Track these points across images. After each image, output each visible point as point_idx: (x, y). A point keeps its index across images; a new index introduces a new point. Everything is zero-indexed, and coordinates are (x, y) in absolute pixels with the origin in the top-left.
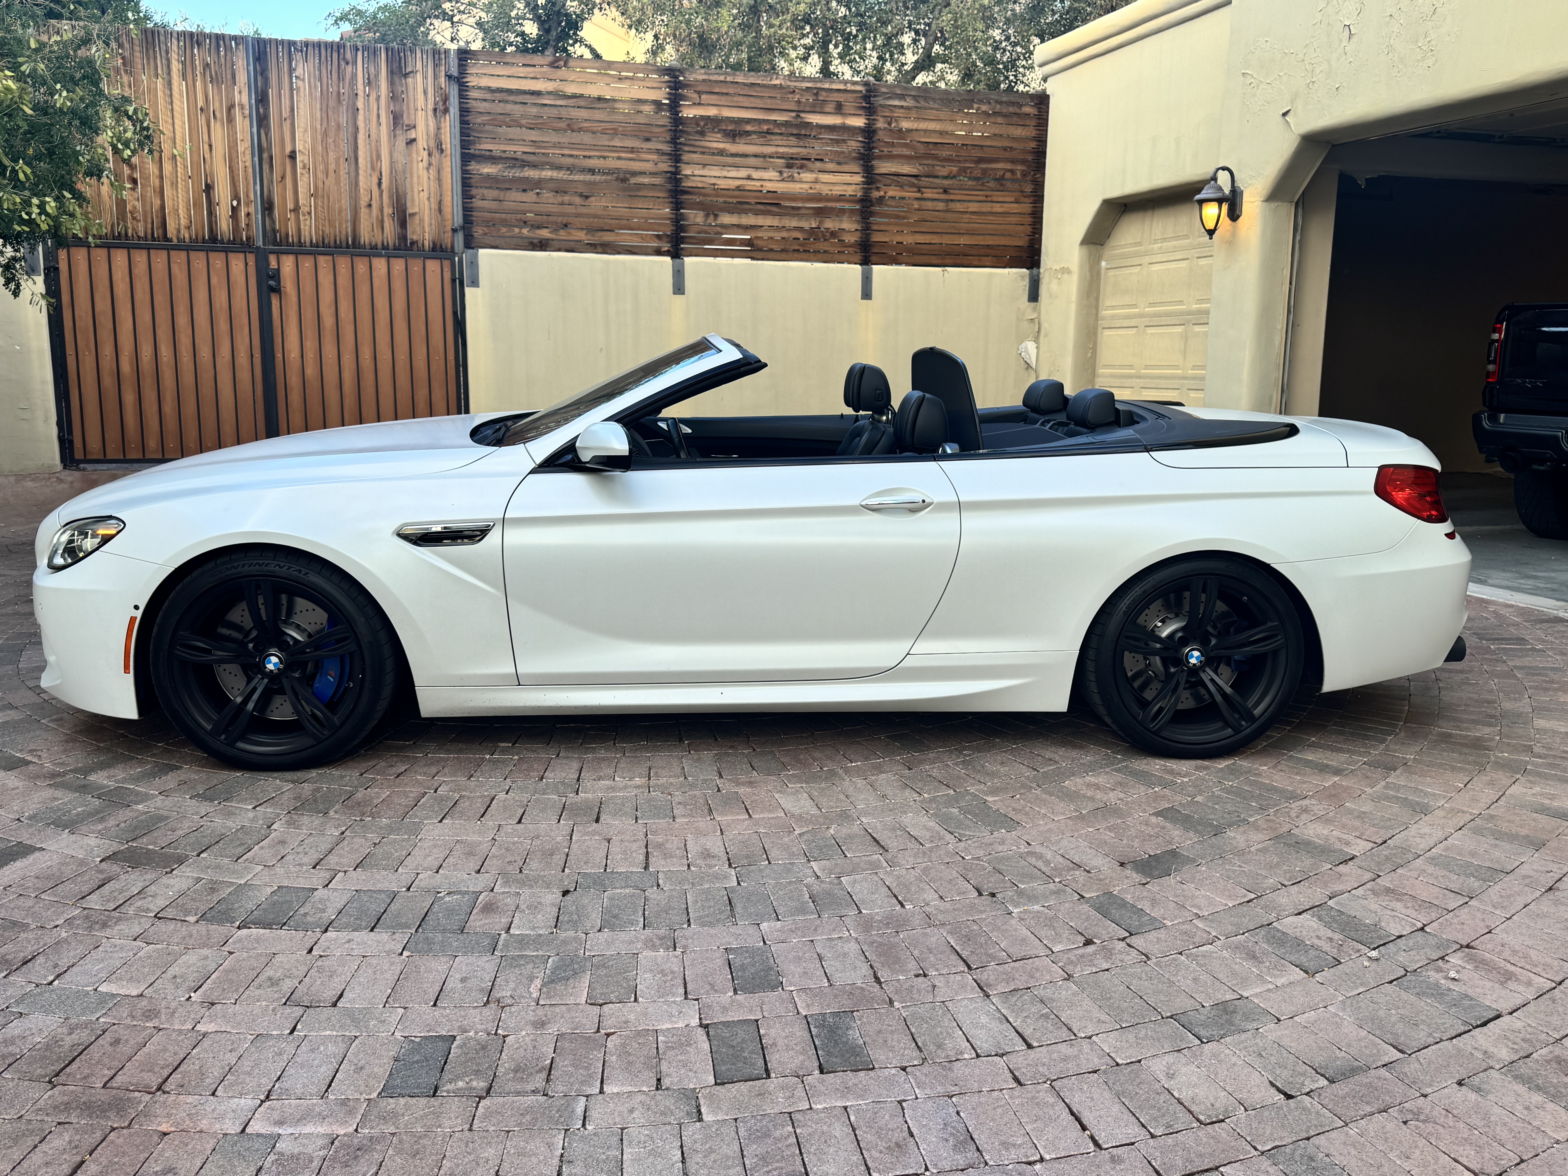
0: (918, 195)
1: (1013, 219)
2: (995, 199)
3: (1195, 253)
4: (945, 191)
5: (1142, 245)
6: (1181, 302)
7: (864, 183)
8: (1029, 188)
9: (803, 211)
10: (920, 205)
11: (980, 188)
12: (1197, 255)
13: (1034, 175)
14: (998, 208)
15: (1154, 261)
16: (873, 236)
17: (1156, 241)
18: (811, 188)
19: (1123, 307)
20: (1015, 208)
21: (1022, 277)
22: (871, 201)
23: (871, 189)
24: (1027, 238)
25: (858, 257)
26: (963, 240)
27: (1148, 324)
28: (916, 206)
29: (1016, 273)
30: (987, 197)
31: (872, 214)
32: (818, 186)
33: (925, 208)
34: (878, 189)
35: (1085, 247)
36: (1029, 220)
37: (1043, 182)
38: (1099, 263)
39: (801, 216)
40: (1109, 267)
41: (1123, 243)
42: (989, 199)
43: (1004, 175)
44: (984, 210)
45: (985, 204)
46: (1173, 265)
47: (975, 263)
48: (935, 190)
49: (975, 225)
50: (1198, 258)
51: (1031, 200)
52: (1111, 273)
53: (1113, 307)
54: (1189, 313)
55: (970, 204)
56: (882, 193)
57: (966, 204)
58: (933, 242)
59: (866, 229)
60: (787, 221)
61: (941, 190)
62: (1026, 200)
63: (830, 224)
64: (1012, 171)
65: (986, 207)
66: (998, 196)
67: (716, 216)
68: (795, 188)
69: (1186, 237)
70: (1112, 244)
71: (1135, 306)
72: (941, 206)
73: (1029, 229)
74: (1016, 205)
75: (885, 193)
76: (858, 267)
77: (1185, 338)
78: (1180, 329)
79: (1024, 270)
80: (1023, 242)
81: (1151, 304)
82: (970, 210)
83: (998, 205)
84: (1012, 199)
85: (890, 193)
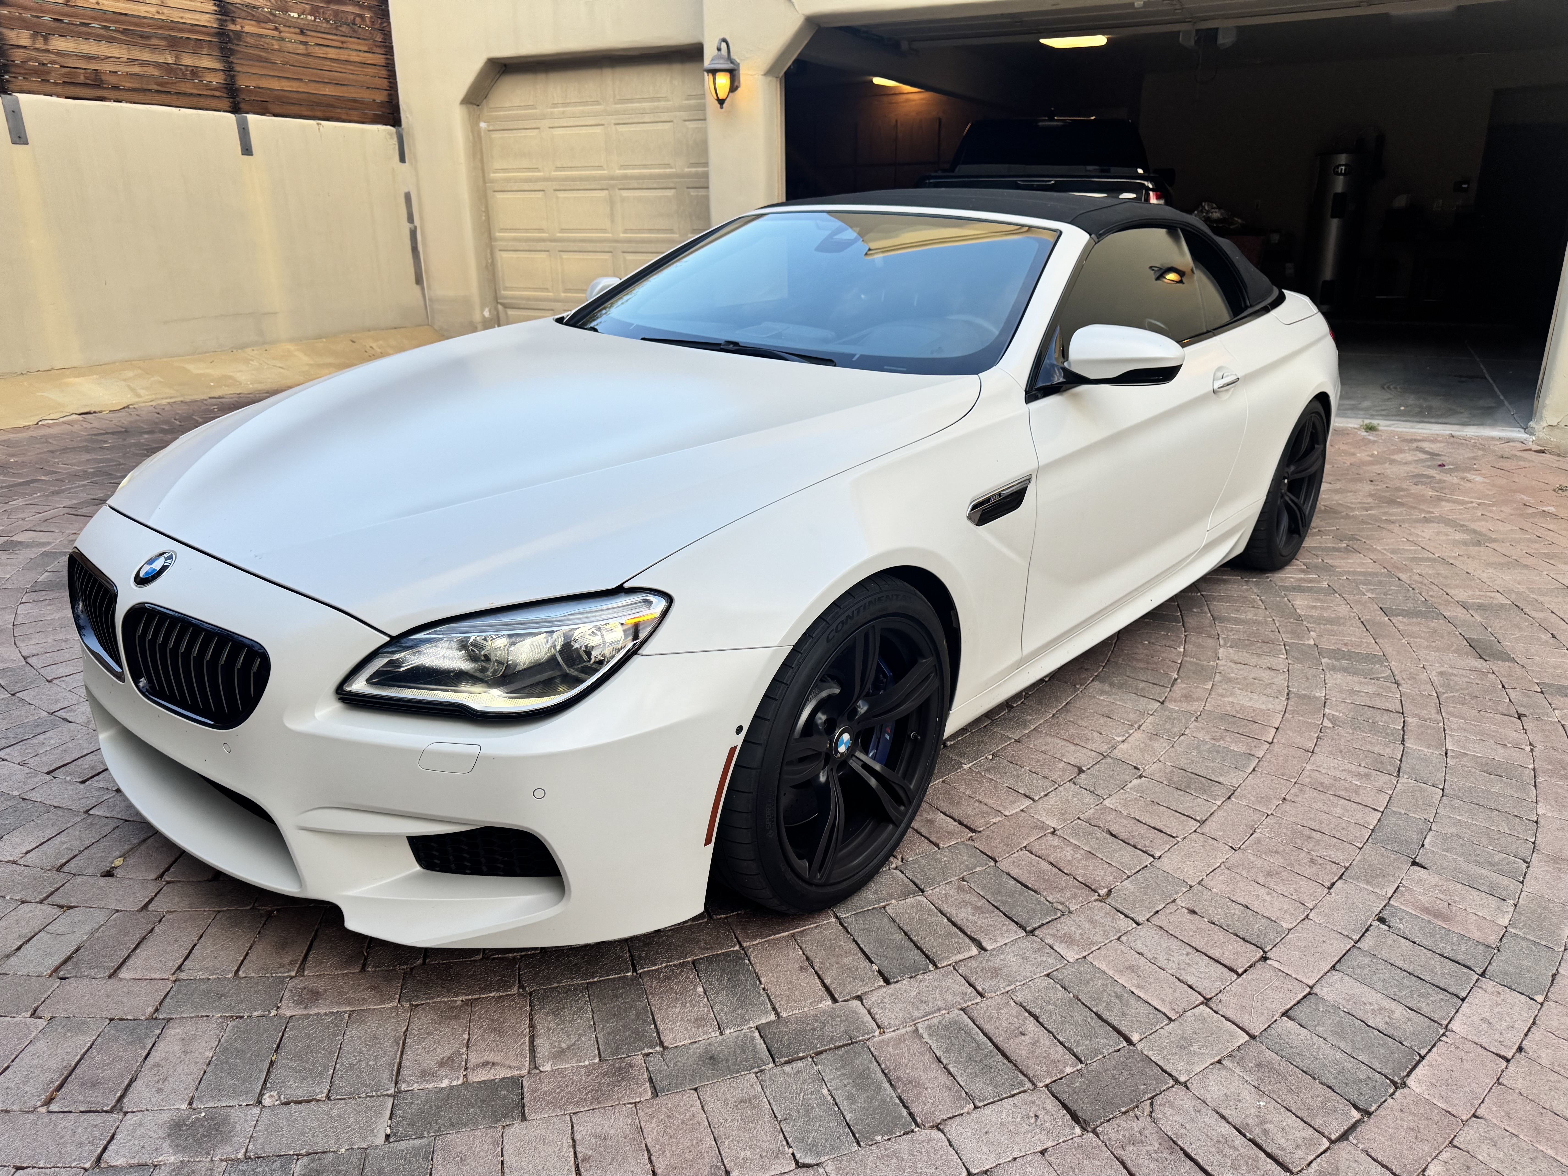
0: (275, 33)
1: (371, 70)
2: (350, 46)
3: (612, 119)
4: (302, 32)
5: (536, 108)
6: (600, 167)
7: (216, 13)
8: (379, 38)
9: (154, 41)
10: (280, 46)
11: (334, 32)
12: (613, 122)
13: (382, 23)
14: (354, 57)
15: (556, 125)
16: (237, 78)
17: (555, 105)
18: (158, 13)
19: (519, 170)
20: (370, 58)
21: (391, 134)
22: (228, 36)
23: (226, 21)
24: (386, 93)
25: (226, 103)
26: (328, 91)
27: (558, 188)
28: (276, 47)
29: (385, 130)
30: (342, 42)
31: (232, 52)
32: (166, 10)
33: (286, 49)
34: (233, 22)
35: (464, 106)
36: (384, 73)
37: (390, 32)
38: (477, 124)
39: (153, 48)
40: (491, 128)
41: (508, 105)
42: (345, 45)
43: (354, 19)
44: (343, 57)
45: (342, 51)
46: (584, 130)
47: (344, 117)
48: (292, 30)
49: (336, 74)
50: (616, 124)
51: (382, 51)
52: (496, 135)
53: (505, 170)
54: (612, 178)
55: (328, 49)
56: (238, 28)
57: (324, 48)
58: (300, 90)
59: (229, 71)
60: (138, 53)
61: (298, 31)
62: (378, 50)
63: (188, 60)
64: (361, 16)
65: (343, 55)
66: (353, 43)
67: (46, 38)
68: (139, 11)
69: (597, 103)
70: (491, 105)
71: (537, 169)
72: (301, 49)
73: (385, 83)
74: (370, 55)
75: (242, 27)
76: (231, 116)
77: (612, 203)
78: (604, 194)
79: (389, 127)
80: (381, 97)
81: (558, 169)
82: (329, 56)
83: (355, 53)
84: (366, 49)
85: (247, 29)
